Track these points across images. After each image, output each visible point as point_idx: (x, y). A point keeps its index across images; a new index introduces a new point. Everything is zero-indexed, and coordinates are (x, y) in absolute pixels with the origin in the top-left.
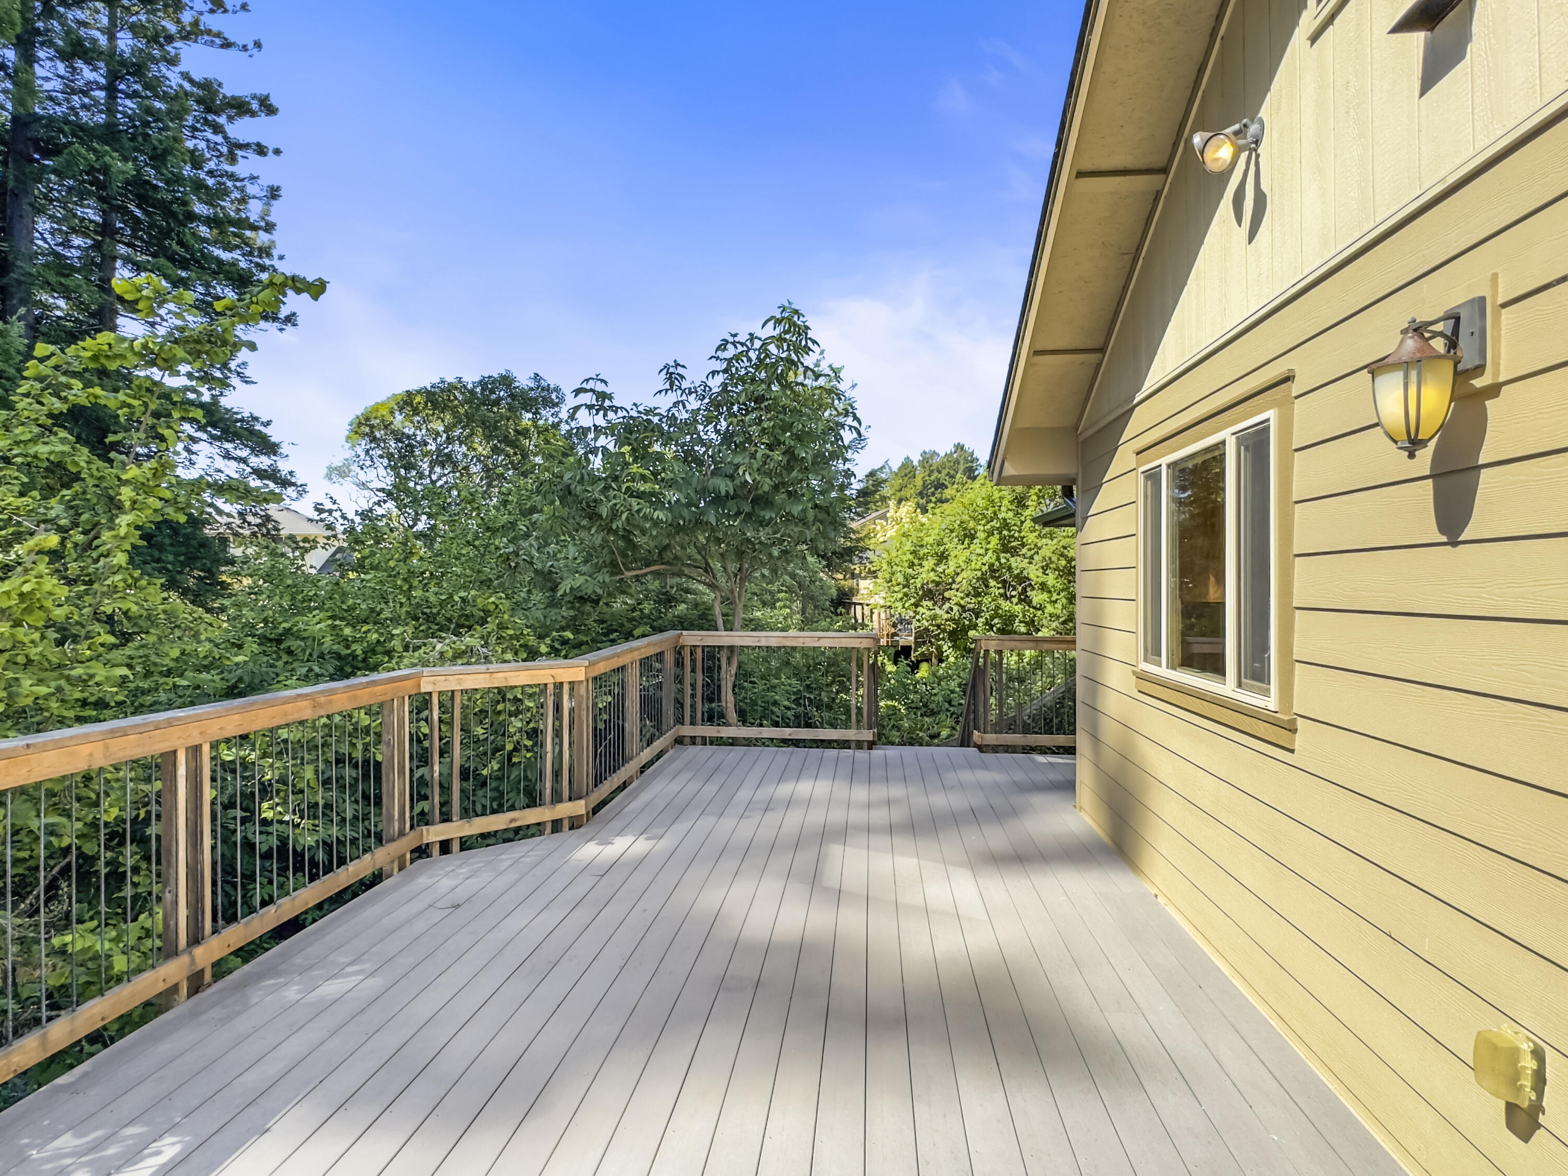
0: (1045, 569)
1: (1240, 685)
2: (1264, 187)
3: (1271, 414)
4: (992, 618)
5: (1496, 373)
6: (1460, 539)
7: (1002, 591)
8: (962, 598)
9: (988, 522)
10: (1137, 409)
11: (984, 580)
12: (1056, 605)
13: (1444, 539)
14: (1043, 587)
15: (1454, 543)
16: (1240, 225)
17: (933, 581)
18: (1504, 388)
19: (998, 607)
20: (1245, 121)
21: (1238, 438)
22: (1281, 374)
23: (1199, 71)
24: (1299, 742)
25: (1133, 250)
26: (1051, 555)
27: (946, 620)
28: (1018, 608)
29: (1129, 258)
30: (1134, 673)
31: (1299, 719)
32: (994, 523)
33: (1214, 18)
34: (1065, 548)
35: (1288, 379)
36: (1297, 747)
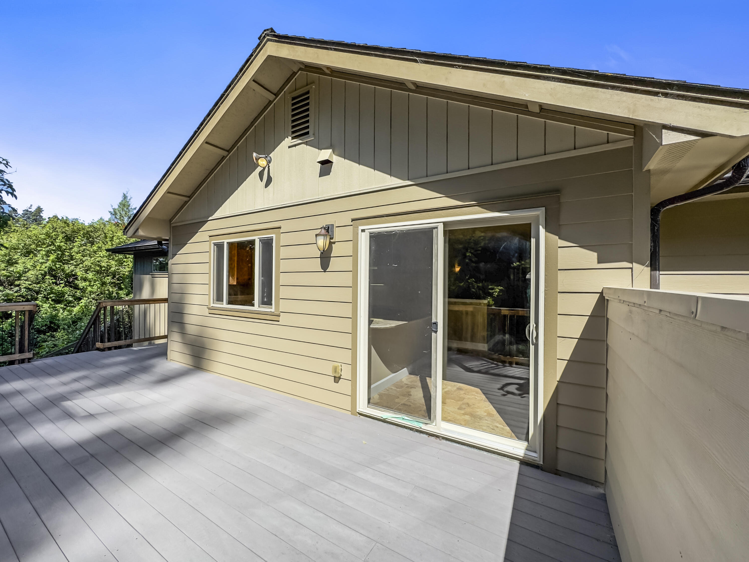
0: (86, 271)
1: (259, 307)
2: (271, 175)
3: (274, 236)
4: (49, 294)
5: (335, 240)
6: (327, 271)
7: (54, 281)
8: (30, 285)
9: (48, 246)
10: (209, 222)
11: (44, 275)
12: (93, 287)
13: (323, 271)
14: (85, 280)
15: (325, 272)
16: (262, 181)
17: (5, 275)
18: (336, 243)
19: (52, 289)
20: (266, 155)
21: (260, 240)
22: (278, 226)
23: (245, 130)
24: (281, 319)
25: (210, 170)
26: (91, 264)
27: (17, 297)
28: (67, 289)
29: (208, 172)
30: (207, 308)
31: (281, 313)
32: (51, 247)
33: (253, 119)
34: (98, 262)
35: (280, 228)
36: (280, 320)
